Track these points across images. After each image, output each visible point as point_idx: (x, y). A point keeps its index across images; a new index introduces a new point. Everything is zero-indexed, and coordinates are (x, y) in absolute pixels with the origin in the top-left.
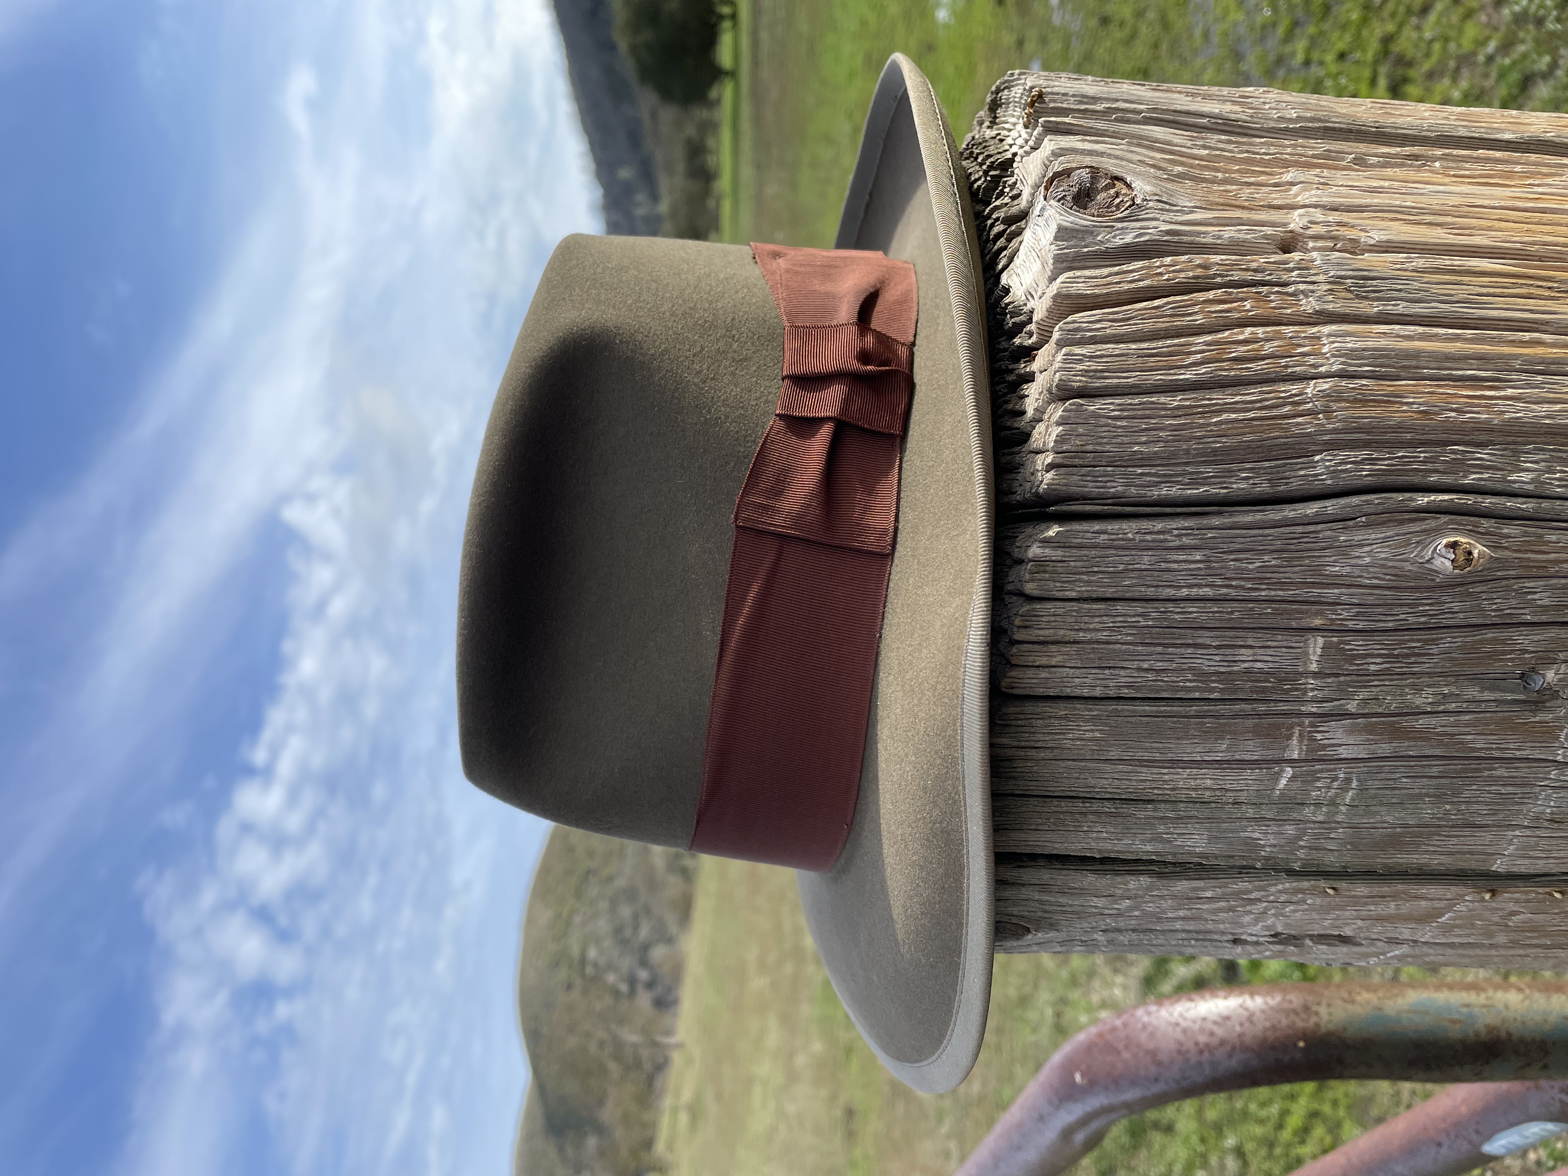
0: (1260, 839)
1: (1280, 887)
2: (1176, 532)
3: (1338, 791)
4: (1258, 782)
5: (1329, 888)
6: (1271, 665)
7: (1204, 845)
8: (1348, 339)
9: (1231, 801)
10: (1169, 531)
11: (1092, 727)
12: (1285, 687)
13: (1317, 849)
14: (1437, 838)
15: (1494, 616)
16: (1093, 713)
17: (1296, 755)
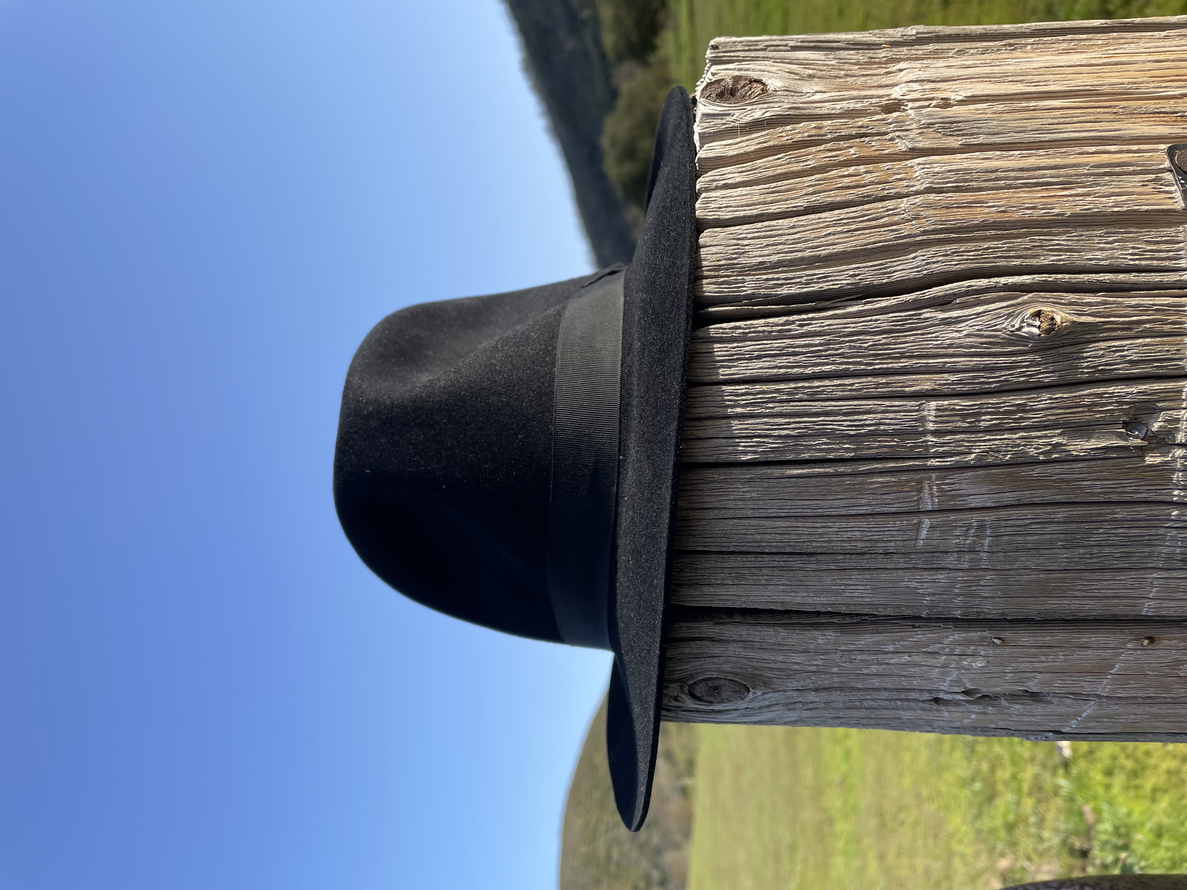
0: (919, 589)
1: (951, 639)
2: (798, 323)
3: (974, 539)
4: (901, 533)
5: (995, 638)
6: (892, 427)
7: (870, 595)
8: (936, 165)
9: (881, 551)
10: (793, 322)
11: (749, 489)
12: (908, 445)
13: (973, 596)
14: (1080, 582)
15: (1087, 373)
16: (747, 477)
17: (930, 507)
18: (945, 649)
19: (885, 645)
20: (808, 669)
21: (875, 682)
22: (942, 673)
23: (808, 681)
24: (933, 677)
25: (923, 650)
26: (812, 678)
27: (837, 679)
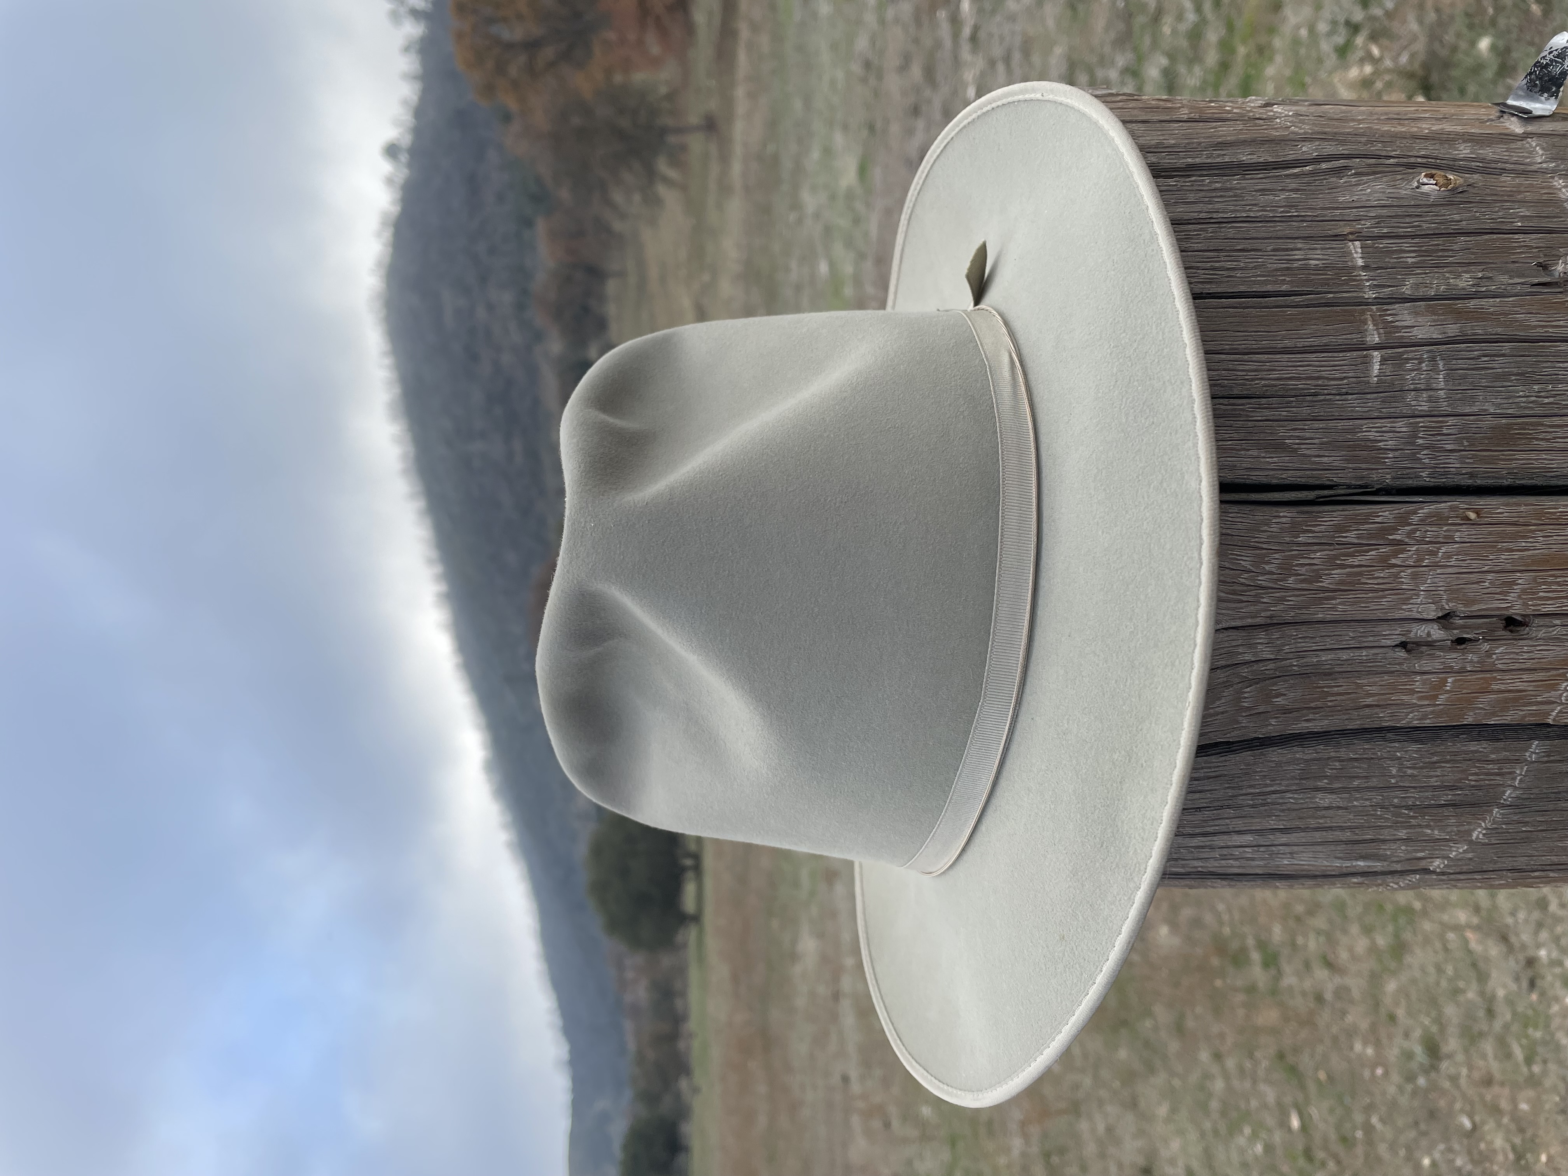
0: (1380, 441)
1: (1421, 514)
5: (1468, 510)
12: (1343, 278)
17: (1377, 339)
18: (1415, 533)
19: (1347, 531)
20: (1259, 582)
21: (1340, 604)
22: (1414, 576)
23: (1260, 607)
24: (1403, 587)
25: (1390, 537)
26: (1265, 600)
27: (1293, 600)
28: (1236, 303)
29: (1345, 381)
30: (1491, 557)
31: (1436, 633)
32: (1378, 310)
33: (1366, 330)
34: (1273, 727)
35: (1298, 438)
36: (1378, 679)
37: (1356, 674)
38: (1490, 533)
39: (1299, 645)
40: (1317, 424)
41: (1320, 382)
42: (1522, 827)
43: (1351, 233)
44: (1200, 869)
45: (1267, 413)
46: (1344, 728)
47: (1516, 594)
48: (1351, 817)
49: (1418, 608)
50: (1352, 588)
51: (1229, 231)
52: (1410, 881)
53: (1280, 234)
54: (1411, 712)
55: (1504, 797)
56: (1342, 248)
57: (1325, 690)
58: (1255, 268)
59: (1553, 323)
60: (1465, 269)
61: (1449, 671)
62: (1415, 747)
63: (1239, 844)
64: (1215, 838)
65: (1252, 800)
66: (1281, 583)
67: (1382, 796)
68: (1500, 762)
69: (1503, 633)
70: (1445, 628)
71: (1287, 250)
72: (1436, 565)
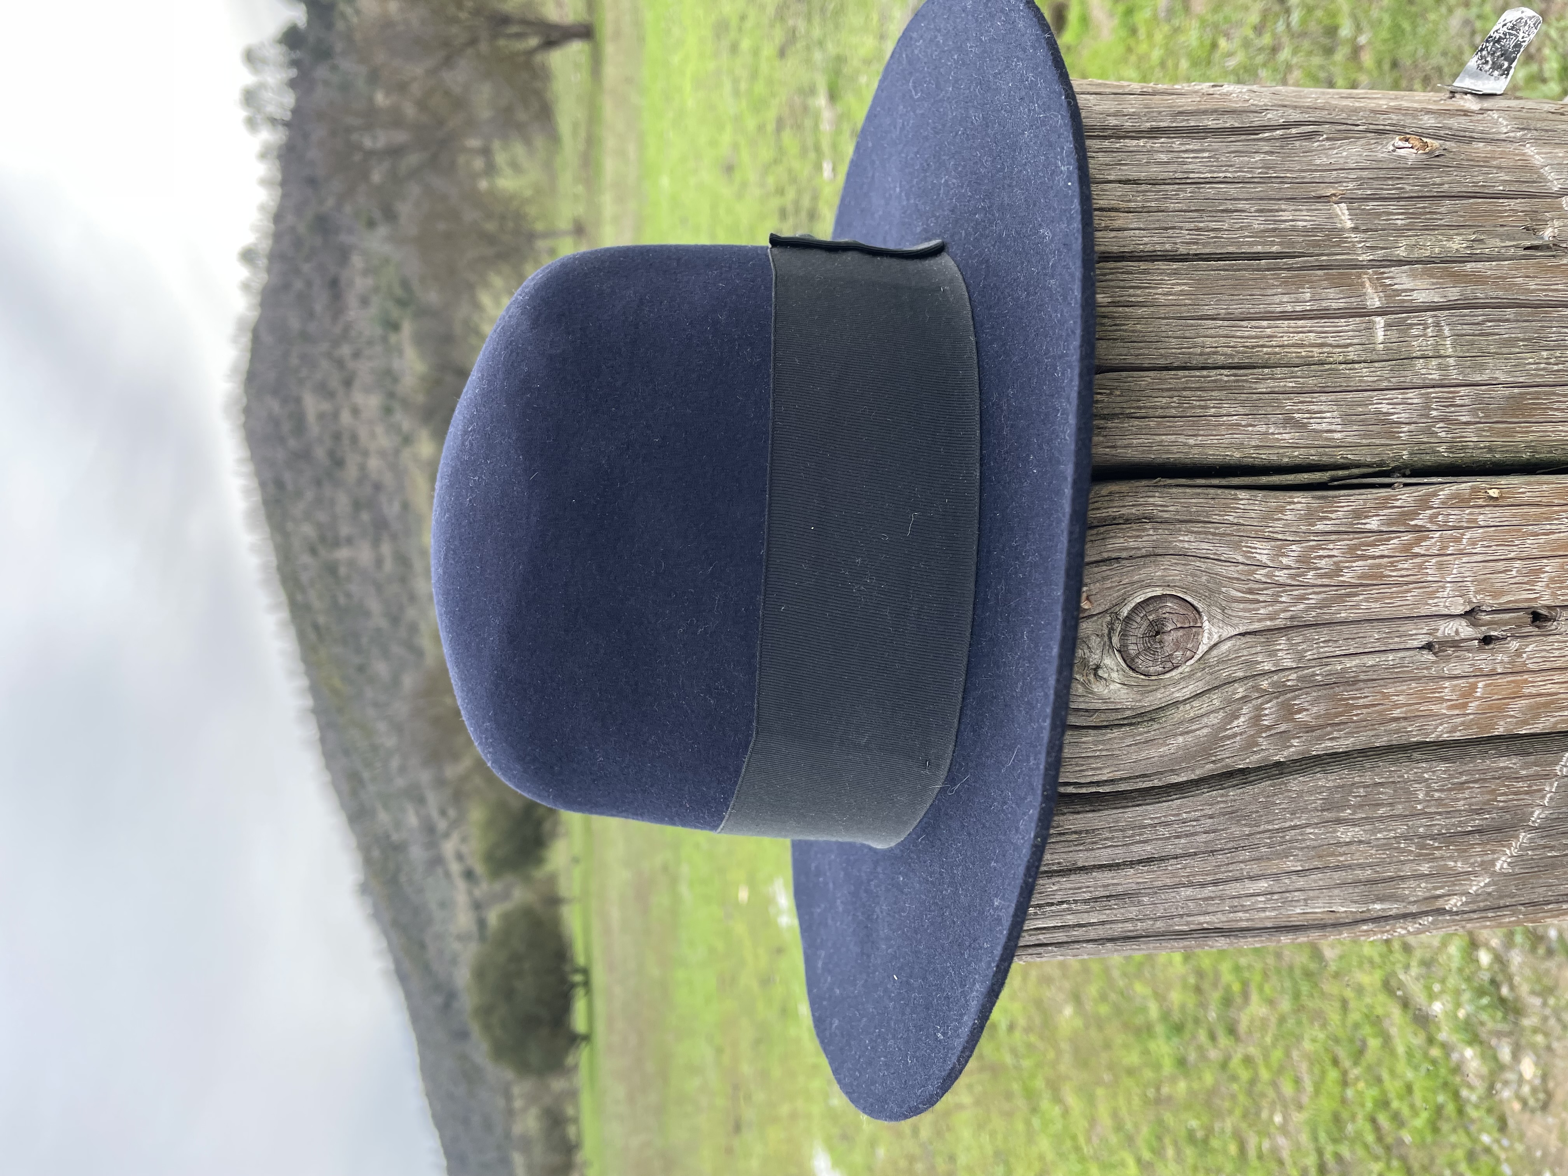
0: (1393, 414)
1: (1441, 497)
5: (1491, 489)
17: (1378, 303)
18: (1437, 517)
19: (1366, 517)
20: (1277, 578)
21: (1361, 601)
22: (1440, 566)
23: (1278, 607)
24: (1429, 579)
25: (1412, 523)
26: (1283, 599)
27: (1314, 599)
28: (1226, 265)
29: (1350, 349)
30: (1517, 542)
31: (1465, 630)
32: (1375, 273)
33: (1365, 294)
34: (1296, 748)
35: (1308, 412)
36: (1405, 687)
37: (1381, 682)
38: (1514, 516)
39: (1322, 650)
40: (1324, 397)
41: (1325, 350)
42: (1548, 851)
43: (1334, 195)
44: (1205, 926)
45: (1271, 383)
46: (1371, 745)
47: (1544, 583)
48: (1373, 852)
49: (1445, 602)
50: (1375, 582)
51: (1209, 191)
52: (1420, 924)
53: (1262, 195)
54: (1441, 724)
55: (1533, 819)
56: (1329, 210)
57: (1351, 702)
58: (1241, 228)
59: (1552, 287)
60: (1456, 231)
61: (1480, 674)
62: (1443, 766)
63: (1252, 891)
64: (1227, 887)
65: (1269, 838)
66: (1300, 579)
67: (1407, 825)
68: (1530, 778)
69: (1531, 629)
70: (1474, 624)
71: (1271, 211)
72: (1463, 554)
